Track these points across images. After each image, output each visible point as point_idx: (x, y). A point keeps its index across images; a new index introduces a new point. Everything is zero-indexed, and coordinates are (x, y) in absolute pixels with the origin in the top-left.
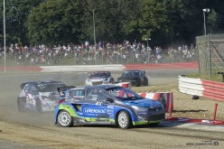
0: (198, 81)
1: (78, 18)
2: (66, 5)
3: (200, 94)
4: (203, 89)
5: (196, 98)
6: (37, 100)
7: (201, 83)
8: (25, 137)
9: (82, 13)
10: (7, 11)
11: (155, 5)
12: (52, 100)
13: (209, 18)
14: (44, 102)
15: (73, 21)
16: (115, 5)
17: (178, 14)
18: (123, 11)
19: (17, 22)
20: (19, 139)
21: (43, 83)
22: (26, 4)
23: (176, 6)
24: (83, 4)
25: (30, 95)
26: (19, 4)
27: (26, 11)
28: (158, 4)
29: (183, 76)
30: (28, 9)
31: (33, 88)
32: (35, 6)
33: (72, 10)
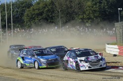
0: (116, 46)
1: (51, 14)
2: (45, 7)
3: (117, 54)
4: (119, 51)
5: (115, 55)
6: (76, 62)
7: (118, 47)
8: (23, 77)
9: (53, 12)
10: (13, 11)
11: (93, 7)
12: (86, 62)
13: (122, 13)
14: (81, 64)
15: (48, 16)
16: (71, 7)
17: (105, 11)
18: (75, 10)
19: (18, 17)
20: (20, 78)
21: (79, 51)
22: (23, 7)
23: (104, 8)
24: (54, 7)
25: (71, 59)
26: (19, 7)
27: (23, 11)
28: (94, 6)
29: (108, 44)
30: (24, 10)
31: (73, 54)
32: (28, 8)
33: (48, 10)
